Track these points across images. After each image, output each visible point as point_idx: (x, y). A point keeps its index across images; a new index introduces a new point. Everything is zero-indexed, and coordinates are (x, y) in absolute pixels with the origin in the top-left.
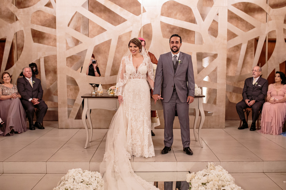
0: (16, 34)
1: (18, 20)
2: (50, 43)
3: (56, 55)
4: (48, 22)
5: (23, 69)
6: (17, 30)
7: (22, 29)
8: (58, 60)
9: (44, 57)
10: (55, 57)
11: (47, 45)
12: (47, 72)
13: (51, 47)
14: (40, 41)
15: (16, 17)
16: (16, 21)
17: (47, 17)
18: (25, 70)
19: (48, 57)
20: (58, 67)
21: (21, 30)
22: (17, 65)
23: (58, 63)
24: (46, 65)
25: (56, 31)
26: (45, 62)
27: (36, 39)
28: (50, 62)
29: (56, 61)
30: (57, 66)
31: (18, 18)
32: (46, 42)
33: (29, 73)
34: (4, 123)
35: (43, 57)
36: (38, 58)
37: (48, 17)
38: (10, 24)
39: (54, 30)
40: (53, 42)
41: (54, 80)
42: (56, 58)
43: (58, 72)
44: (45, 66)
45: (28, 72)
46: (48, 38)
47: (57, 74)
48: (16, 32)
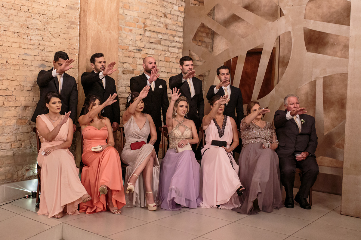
0: (279, 38)
1: (283, 15)
2: (336, 52)
3: (347, 73)
4: (335, 16)
5: (285, 98)
6: (281, 32)
7: (290, 29)
8: (350, 82)
9: (324, 78)
10: (344, 77)
11: (332, 55)
12: (328, 103)
13: (338, 58)
14: (319, 50)
15: (281, 10)
16: (280, 17)
17: (334, 8)
18: (289, 101)
19: (331, 77)
20: (349, 94)
21: (287, 31)
22: (276, 90)
23: (349, 88)
24: (327, 91)
25: (349, 29)
26: (325, 86)
27: (312, 47)
28: (334, 87)
29: (346, 86)
30: (346, 93)
31: (284, 12)
32: (329, 51)
33: (296, 107)
34: (243, 188)
35: (322, 76)
36: (313, 80)
37: (337, 8)
38: (270, 23)
39: (345, 27)
40: (343, 52)
41: (339, 119)
42: (346, 80)
43: (348, 105)
44: (324, 93)
45: (293, 104)
46: (333, 45)
47: (346, 109)
48: (279, 35)
